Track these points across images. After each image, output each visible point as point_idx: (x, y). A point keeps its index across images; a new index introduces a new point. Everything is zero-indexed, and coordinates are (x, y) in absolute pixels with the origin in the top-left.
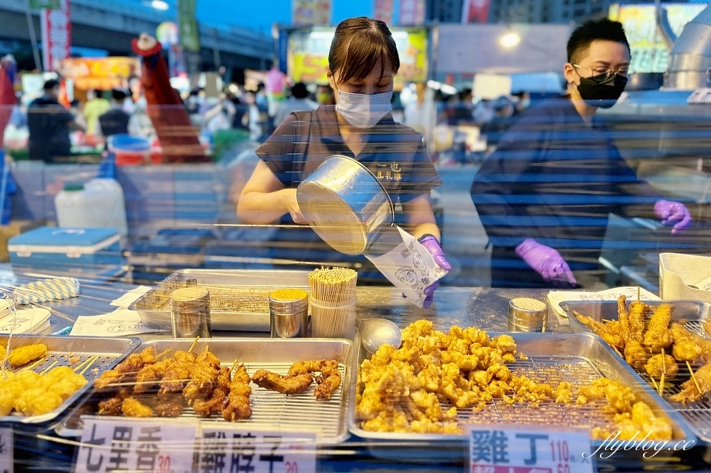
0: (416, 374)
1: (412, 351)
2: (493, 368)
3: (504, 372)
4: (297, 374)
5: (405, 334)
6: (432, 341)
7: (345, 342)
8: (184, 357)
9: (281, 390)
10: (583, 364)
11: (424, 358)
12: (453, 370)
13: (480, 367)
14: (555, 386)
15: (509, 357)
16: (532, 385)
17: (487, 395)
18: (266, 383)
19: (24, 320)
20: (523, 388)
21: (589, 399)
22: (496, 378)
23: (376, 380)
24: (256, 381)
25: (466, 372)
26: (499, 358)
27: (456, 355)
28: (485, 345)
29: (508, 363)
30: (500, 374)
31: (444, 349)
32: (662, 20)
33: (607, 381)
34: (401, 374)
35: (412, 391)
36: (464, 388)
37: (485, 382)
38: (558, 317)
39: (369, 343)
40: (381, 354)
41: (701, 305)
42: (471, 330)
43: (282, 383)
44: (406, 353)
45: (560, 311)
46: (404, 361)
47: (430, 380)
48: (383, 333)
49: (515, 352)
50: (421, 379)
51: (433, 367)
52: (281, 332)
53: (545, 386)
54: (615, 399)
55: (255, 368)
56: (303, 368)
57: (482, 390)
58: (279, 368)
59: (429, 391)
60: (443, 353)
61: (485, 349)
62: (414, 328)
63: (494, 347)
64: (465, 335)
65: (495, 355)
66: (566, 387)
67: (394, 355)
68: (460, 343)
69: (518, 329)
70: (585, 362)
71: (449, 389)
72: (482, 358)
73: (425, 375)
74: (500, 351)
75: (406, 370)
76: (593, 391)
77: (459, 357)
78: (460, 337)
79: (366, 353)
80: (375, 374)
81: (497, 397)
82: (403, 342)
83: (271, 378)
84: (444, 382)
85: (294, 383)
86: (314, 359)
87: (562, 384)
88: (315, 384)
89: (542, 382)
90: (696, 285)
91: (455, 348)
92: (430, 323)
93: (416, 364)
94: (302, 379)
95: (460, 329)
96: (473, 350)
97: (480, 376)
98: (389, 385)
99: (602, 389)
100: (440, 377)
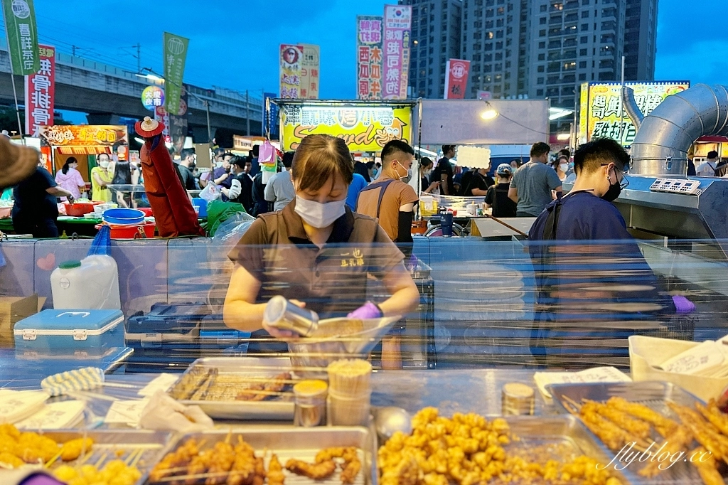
0: (427, 458)
1: (423, 438)
2: (491, 450)
3: (500, 453)
4: (323, 461)
5: (415, 422)
6: (438, 428)
7: (363, 430)
8: (224, 449)
9: (310, 476)
10: (566, 443)
11: (433, 444)
12: (458, 453)
13: (480, 450)
14: (543, 464)
15: (504, 439)
16: (525, 465)
17: (487, 475)
18: (298, 470)
19: (60, 413)
20: (517, 467)
21: (573, 476)
22: (493, 459)
23: (395, 465)
24: (288, 469)
25: (469, 455)
26: (495, 440)
27: (460, 439)
28: (484, 429)
29: (503, 445)
30: (497, 456)
31: (448, 433)
32: (628, 98)
33: (586, 459)
34: (415, 460)
35: (426, 473)
36: (468, 469)
37: (484, 463)
38: (544, 398)
39: (383, 430)
40: (395, 440)
41: (665, 385)
42: (471, 415)
43: (311, 470)
44: (417, 440)
45: (545, 392)
46: (417, 447)
47: (438, 463)
48: (395, 421)
49: (508, 434)
50: (432, 463)
51: (441, 452)
52: (304, 421)
53: (535, 465)
54: (592, 476)
55: (285, 456)
56: (327, 456)
57: (482, 470)
58: (307, 456)
59: (438, 473)
60: (448, 438)
61: (484, 433)
62: (422, 416)
63: (490, 431)
64: (467, 421)
65: (492, 438)
66: (553, 465)
67: (408, 442)
68: (463, 429)
69: (510, 413)
70: (569, 441)
71: (456, 471)
72: (481, 441)
73: (434, 459)
74: (496, 434)
75: (419, 456)
76: (575, 469)
77: (463, 442)
78: (462, 423)
79: (382, 440)
80: (392, 460)
81: (495, 476)
82: (414, 430)
83: (301, 466)
84: (451, 465)
85: (321, 470)
86: (337, 446)
87: (549, 463)
88: (339, 470)
89: (532, 461)
90: (661, 366)
91: (458, 433)
92: (435, 410)
93: (426, 449)
94: (328, 465)
95: (462, 416)
96: (474, 435)
97: (480, 457)
98: (406, 471)
99: (582, 467)
100: (447, 459)
